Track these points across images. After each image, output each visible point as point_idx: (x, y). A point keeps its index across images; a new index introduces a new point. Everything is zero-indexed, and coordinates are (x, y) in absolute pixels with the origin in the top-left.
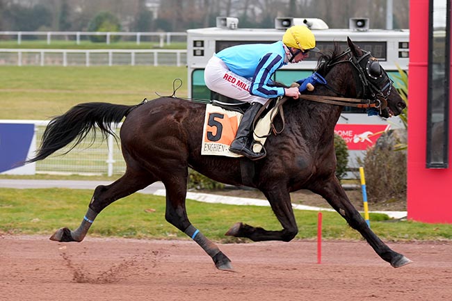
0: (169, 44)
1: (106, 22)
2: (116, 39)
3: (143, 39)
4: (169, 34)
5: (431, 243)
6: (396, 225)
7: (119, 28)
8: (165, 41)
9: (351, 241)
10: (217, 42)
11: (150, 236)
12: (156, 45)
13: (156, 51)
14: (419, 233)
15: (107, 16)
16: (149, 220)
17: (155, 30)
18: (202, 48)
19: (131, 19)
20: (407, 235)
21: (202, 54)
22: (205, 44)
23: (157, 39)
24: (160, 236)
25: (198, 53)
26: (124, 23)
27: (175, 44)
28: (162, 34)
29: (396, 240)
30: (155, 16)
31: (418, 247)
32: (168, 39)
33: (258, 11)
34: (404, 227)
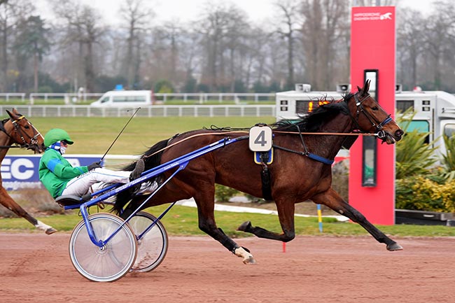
0: (206, 101)
1: (165, 87)
2: (171, 98)
3: (189, 98)
4: (206, 95)
5: (363, 238)
6: (341, 225)
7: (173, 91)
8: (204, 99)
9: (309, 237)
10: (297, 102)
11: (174, 234)
12: (197, 102)
13: (196, 107)
14: (355, 231)
15: (164, 83)
16: (173, 223)
17: (198, 92)
18: (286, 106)
19: (182, 84)
20: (347, 233)
21: (287, 110)
22: (289, 103)
23: (198, 98)
24: (180, 234)
25: (284, 109)
26: (178, 87)
27: (211, 101)
28: (201, 95)
29: (339, 235)
30: (199, 82)
31: (354, 240)
32: (206, 98)
33: (268, 78)
34: (345, 227)
